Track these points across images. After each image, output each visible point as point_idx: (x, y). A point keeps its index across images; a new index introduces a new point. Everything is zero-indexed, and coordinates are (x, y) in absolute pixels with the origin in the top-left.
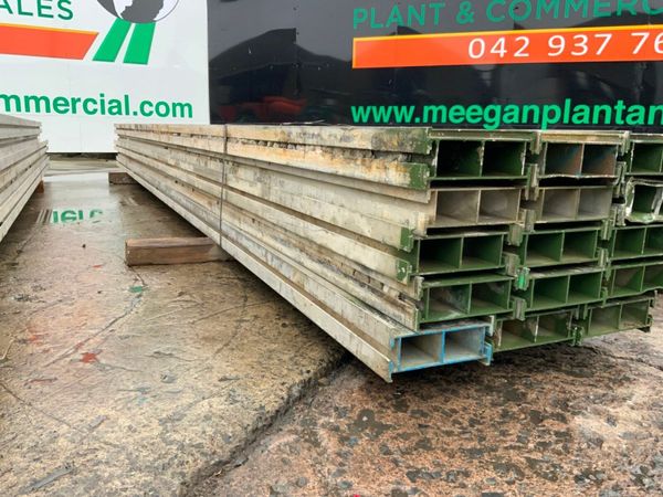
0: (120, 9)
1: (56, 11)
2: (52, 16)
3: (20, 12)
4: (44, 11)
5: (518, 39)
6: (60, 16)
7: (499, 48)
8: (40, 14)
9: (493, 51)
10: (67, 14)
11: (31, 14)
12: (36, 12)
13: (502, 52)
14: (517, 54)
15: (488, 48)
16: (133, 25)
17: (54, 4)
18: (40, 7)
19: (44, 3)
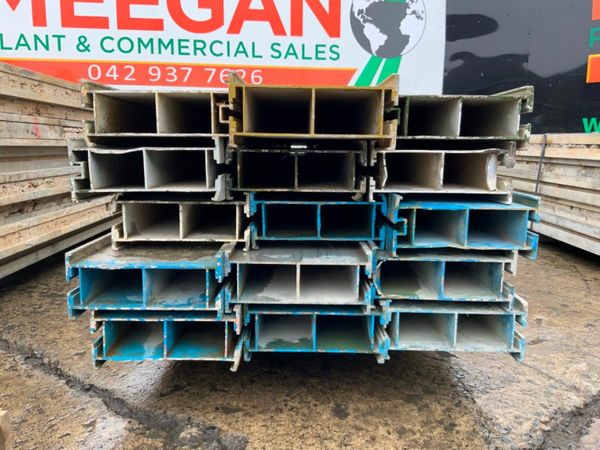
0: (375, 48)
1: (328, 54)
2: (324, 59)
3: (304, 57)
4: (320, 55)
6: (331, 58)
8: (317, 58)
10: (335, 56)
11: (310, 58)
12: (314, 57)
16: (384, 60)
17: (327, 49)
18: (317, 52)
19: (320, 49)
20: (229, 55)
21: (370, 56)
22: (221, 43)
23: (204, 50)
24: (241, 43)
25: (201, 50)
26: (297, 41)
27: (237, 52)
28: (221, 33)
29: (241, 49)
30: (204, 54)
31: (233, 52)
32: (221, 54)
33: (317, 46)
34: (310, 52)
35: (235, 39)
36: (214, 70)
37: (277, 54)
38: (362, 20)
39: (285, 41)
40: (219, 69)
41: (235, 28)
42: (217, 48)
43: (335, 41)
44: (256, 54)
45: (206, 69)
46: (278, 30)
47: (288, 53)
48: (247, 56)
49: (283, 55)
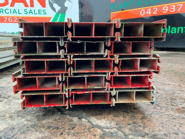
1: (42, 13)
2: (41, 14)
3: (35, 14)
4: (40, 13)
5: (154, 9)
7: (149, 12)
8: (39, 14)
9: (147, 13)
10: (45, 13)
13: (150, 13)
14: (154, 13)
15: (146, 12)
16: (60, 14)
17: (42, 11)
18: (39, 12)
19: (40, 11)
20: (11, 13)
21: (56, 13)
22: (8, 10)
23: (3, 12)
24: (15, 10)
25: (2, 12)
26: (32, 9)
27: (14, 12)
28: (8, 7)
29: (15, 11)
30: (3, 13)
31: (12, 12)
32: (9, 13)
33: (39, 10)
34: (37, 12)
35: (12, 8)
36: (7, 18)
37: (26, 13)
38: (52, 2)
39: (29, 9)
40: (8, 17)
41: (12, 5)
42: (7, 11)
43: (44, 9)
44: (20, 13)
45: (4, 18)
46: (26, 5)
47: (30, 12)
48: (17, 13)
49: (28, 13)
